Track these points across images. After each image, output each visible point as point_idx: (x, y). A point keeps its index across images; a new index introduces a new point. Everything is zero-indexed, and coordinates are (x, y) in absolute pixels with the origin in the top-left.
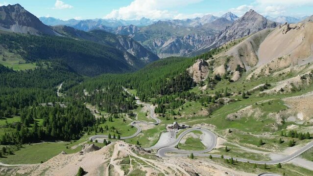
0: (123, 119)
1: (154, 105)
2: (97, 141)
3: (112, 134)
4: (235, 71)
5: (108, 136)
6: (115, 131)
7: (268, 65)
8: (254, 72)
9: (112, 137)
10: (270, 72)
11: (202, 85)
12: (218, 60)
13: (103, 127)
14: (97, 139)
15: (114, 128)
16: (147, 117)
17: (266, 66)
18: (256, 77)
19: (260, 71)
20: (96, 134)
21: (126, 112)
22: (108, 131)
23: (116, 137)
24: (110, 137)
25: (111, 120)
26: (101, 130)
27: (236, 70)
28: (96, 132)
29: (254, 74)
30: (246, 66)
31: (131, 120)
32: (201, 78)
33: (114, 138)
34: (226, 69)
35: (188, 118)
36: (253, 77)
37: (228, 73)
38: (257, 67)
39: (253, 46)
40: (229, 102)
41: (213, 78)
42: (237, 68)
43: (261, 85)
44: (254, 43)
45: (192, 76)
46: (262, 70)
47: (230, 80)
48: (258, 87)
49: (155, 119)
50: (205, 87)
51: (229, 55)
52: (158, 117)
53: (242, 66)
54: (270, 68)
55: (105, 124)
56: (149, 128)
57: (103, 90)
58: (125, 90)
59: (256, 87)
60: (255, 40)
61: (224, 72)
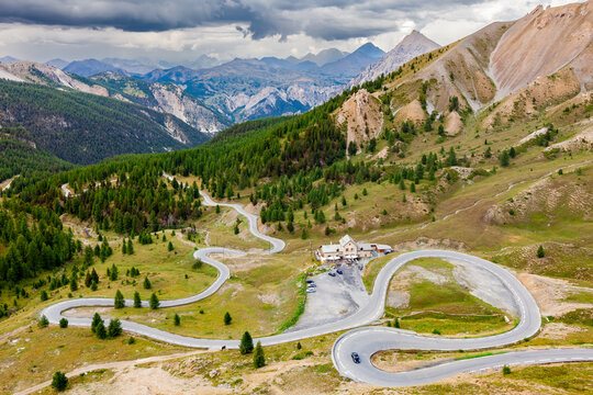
0: (167, 244)
1: (255, 204)
2: (64, 324)
3: (129, 291)
4: (447, 112)
5: (112, 301)
6: (140, 281)
7: (528, 93)
8: (497, 110)
9: (130, 302)
10: (535, 108)
11: (372, 147)
12: (400, 93)
13: (101, 273)
14: (70, 315)
15: (135, 273)
16: (240, 235)
17: (525, 95)
18: (505, 120)
19: (512, 108)
20: (70, 296)
21: (174, 226)
22: (115, 285)
23: (145, 303)
24: (120, 304)
25: (128, 250)
26: (93, 281)
27: (451, 111)
28: (74, 288)
29: (498, 114)
30: (470, 101)
31: (194, 245)
32: (367, 132)
33: (138, 304)
34: (424, 108)
36: (497, 122)
37: (433, 119)
38: (496, 100)
39: (476, 58)
40: (470, 178)
41: (399, 130)
42: (454, 105)
43: (538, 132)
44: (475, 51)
45: (345, 126)
46: (516, 104)
47: (441, 131)
48: (532, 136)
49: (268, 239)
50: (383, 153)
51: (426, 79)
52: (273, 235)
53: (460, 101)
54: (534, 100)
55: (109, 264)
56: (259, 265)
57: (113, 181)
58: (171, 179)
59: (527, 139)
60: (476, 46)
61: (422, 116)
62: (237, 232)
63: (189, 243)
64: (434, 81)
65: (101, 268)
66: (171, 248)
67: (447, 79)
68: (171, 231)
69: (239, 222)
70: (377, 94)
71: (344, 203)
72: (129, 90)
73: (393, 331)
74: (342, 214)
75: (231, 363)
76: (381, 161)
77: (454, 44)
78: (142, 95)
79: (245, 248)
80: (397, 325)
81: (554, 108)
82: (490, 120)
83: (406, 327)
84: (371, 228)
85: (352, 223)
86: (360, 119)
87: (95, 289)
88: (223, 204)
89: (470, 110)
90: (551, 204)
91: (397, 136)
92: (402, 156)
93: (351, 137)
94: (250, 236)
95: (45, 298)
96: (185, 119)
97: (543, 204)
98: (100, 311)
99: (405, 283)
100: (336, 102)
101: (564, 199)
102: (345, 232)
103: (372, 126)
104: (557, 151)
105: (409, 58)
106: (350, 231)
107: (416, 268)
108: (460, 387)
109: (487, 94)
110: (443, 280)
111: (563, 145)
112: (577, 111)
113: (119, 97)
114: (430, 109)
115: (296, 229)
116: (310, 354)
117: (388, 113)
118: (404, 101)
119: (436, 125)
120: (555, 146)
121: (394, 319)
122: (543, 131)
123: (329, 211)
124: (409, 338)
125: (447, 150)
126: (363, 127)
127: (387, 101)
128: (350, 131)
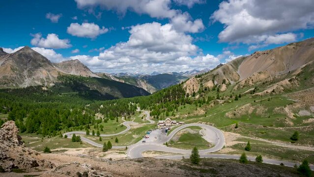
4: (221, 84)
7: (250, 78)
8: (239, 83)
10: (253, 83)
11: (194, 95)
12: (206, 78)
18: (242, 87)
27: (223, 84)
30: (230, 81)
34: (214, 83)
35: (183, 118)
36: (239, 87)
37: (216, 86)
38: (240, 80)
39: (233, 68)
40: (223, 103)
41: (204, 89)
42: (224, 82)
43: (251, 89)
44: (233, 65)
45: (186, 89)
46: (246, 81)
47: (218, 90)
48: (249, 91)
50: (197, 97)
51: (215, 74)
52: (152, 119)
53: (227, 81)
54: (252, 80)
59: (247, 92)
60: (234, 64)
61: (212, 85)
62: (142, 119)
64: (218, 74)
66: (117, 121)
67: (223, 74)
72: (131, 81)
78: (134, 82)
81: (259, 83)
82: (236, 87)
86: (191, 86)
89: (230, 84)
90: (250, 112)
91: (203, 92)
93: (188, 91)
97: (247, 112)
99: (181, 133)
101: (255, 110)
103: (195, 88)
104: (257, 95)
109: (237, 79)
111: (260, 94)
112: (267, 83)
113: (127, 83)
114: (216, 83)
117: (202, 84)
118: (207, 80)
119: (217, 88)
120: (257, 94)
122: (253, 89)
126: (192, 89)
127: (201, 81)
128: (187, 90)
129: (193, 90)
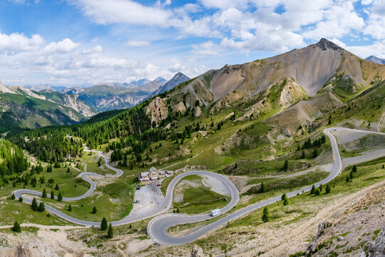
0: (67, 169)
1: (108, 152)
2: (21, 200)
3: (49, 190)
4: (195, 107)
5: (41, 193)
6: (54, 186)
9: (49, 195)
11: (163, 124)
12: (174, 99)
13: (38, 179)
14: (23, 196)
15: (52, 181)
16: (101, 167)
17: (225, 99)
19: (220, 104)
20: (24, 188)
22: (43, 186)
23: (56, 197)
24: (44, 196)
26: (34, 182)
28: (26, 184)
29: (215, 107)
30: (204, 102)
31: (79, 170)
33: (52, 197)
36: (215, 111)
37: (189, 110)
38: (214, 101)
39: (205, 84)
40: (206, 136)
41: (174, 115)
42: (197, 103)
43: (231, 114)
44: (205, 81)
45: (151, 116)
46: (222, 103)
47: (193, 115)
48: (229, 116)
49: (114, 169)
50: (168, 126)
51: (185, 92)
52: (117, 167)
53: (200, 102)
54: (228, 101)
55: (41, 175)
56: (110, 183)
57: (45, 137)
58: (70, 137)
59: (227, 117)
60: (205, 79)
61: (184, 109)
62: (99, 165)
63: (77, 169)
64: (189, 93)
65: (38, 177)
66: (68, 171)
67: (194, 93)
68: (69, 163)
69: (100, 160)
70: (164, 99)
71: (151, 151)
72: (55, 97)
73: (176, 215)
74: (150, 156)
75: (96, 235)
76: (167, 130)
77: (196, 78)
78: (59, 99)
79: (103, 173)
80: (178, 212)
81: (235, 104)
82: (213, 110)
83: (182, 212)
84: (164, 163)
85: (155, 161)
86: (157, 110)
87: (34, 186)
88: (93, 151)
89: (204, 106)
90: (238, 143)
91: (174, 119)
92: (176, 127)
93: (153, 119)
94: (106, 168)
95: (14, 186)
96: (77, 110)
97: (235, 144)
98: (36, 197)
99: (181, 189)
100: (146, 103)
101: (243, 141)
102: (152, 166)
103: (162, 113)
104: (238, 121)
105: (177, 84)
106: (154, 165)
107: (186, 181)
108: (209, 239)
109: (211, 99)
110: (198, 185)
111: (240, 119)
112: (243, 105)
113: (50, 100)
114: (188, 105)
115: (128, 164)
116: (136, 230)
117: (170, 107)
118: (176, 102)
119: (190, 113)
120: (237, 119)
121: (177, 209)
122: (233, 114)
123: (143, 156)
124: (184, 217)
125: (196, 124)
126: (158, 114)
127: (168, 102)
128: (153, 116)
129: (160, 116)
